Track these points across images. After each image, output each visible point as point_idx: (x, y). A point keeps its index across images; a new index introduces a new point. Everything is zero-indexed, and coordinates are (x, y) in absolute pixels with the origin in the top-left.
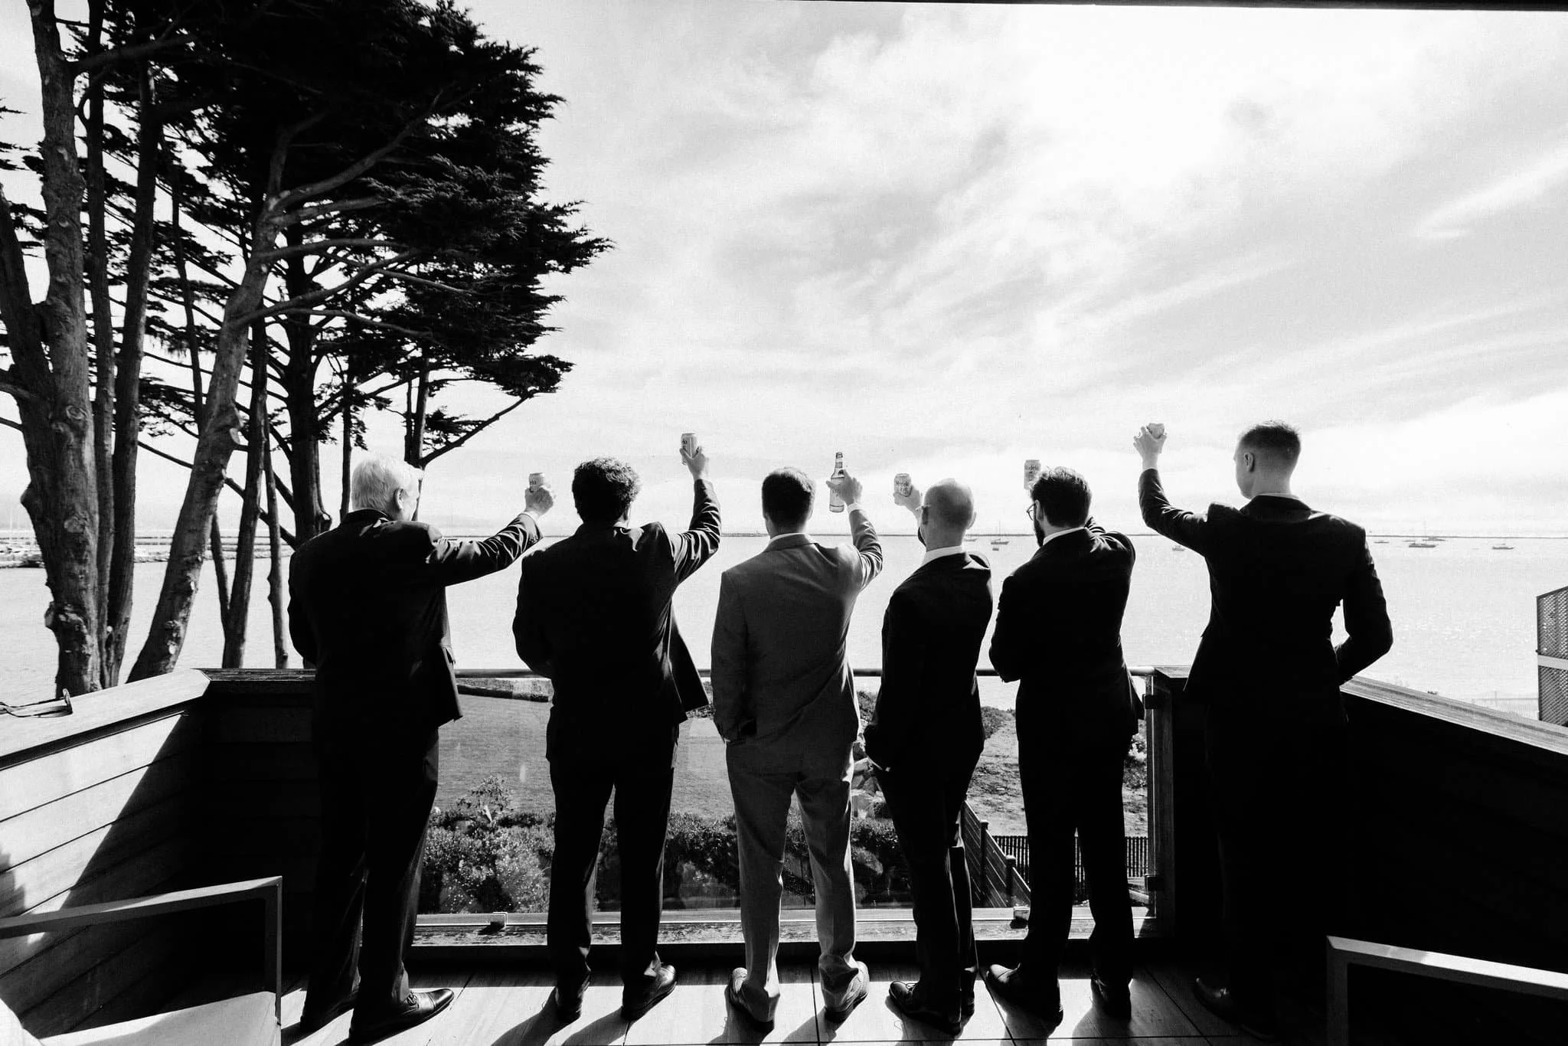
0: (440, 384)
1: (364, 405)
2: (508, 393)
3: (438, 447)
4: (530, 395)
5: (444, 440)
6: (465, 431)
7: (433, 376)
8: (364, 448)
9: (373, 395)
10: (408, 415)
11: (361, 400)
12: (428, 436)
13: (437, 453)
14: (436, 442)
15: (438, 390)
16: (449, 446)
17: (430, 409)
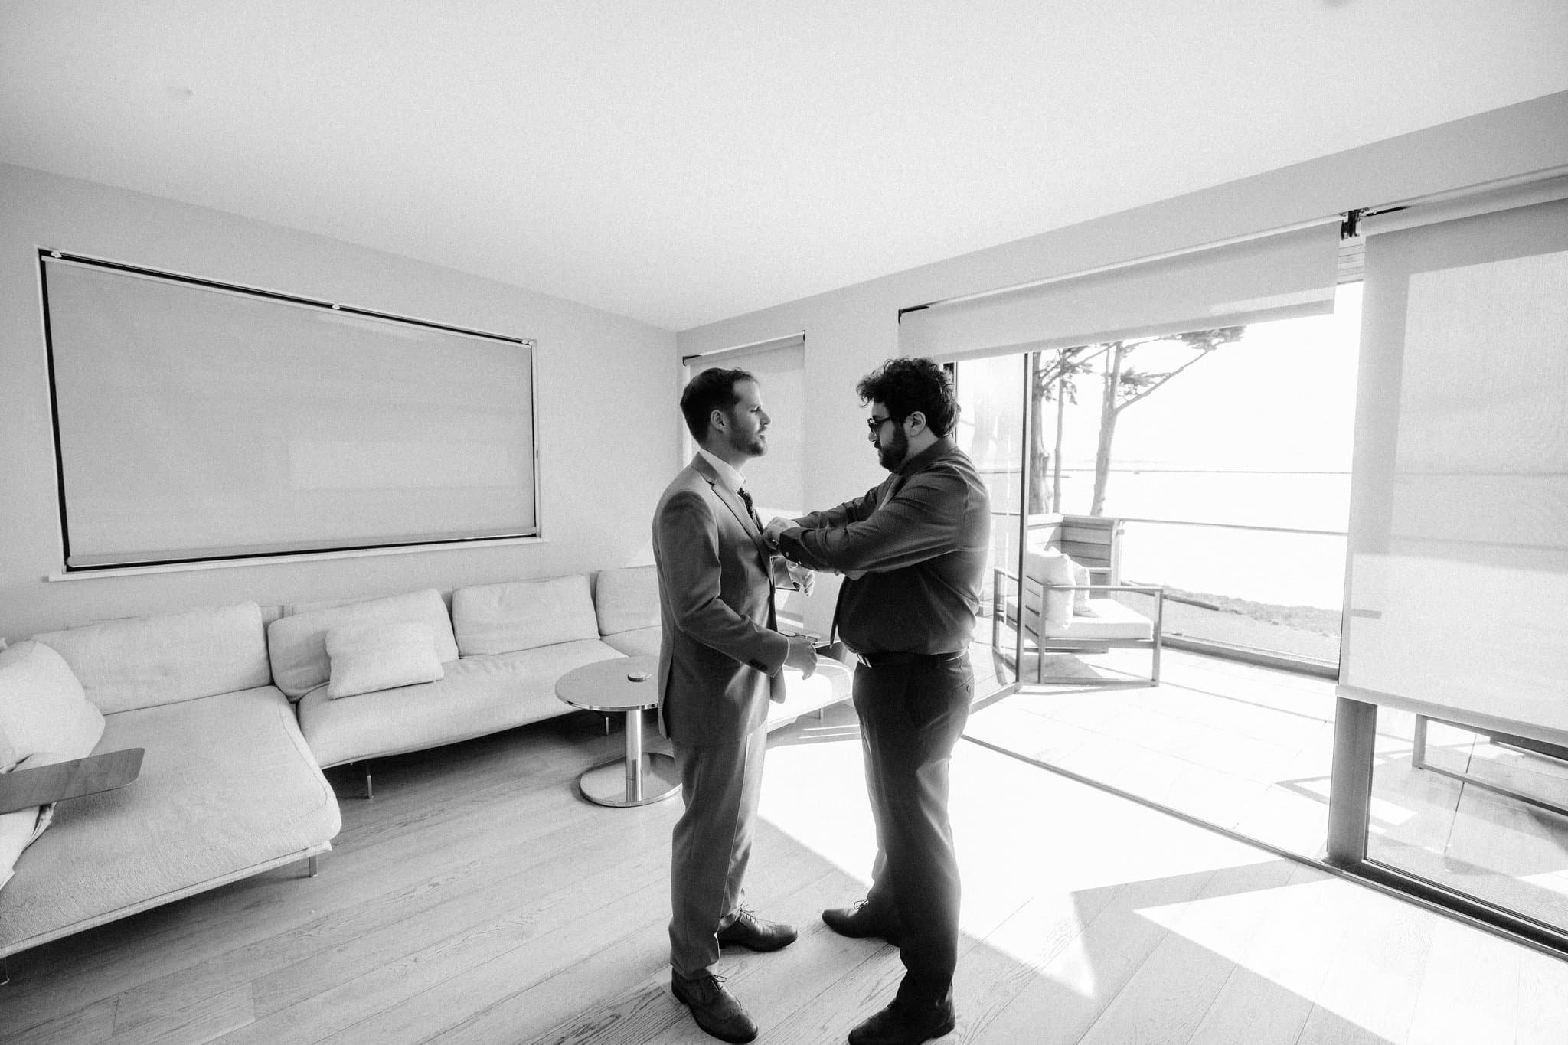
0: (1132, 347)
1: (1074, 371)
2: (1194, 348)
3: (1130, 397)
4: (1214, 347)
5: (1134, 392)
6: (1152, 383)
7: (1125, 343)
8: (1075, 403)
9: (1082, 363)
10: (1106, 375)
11: (1072, 368)
12: (1121, 389)
13: (1128, 403)
14: (1129, 393)
15: (1131, 351)
16: (1139, 396)
17: (1123, 370)
